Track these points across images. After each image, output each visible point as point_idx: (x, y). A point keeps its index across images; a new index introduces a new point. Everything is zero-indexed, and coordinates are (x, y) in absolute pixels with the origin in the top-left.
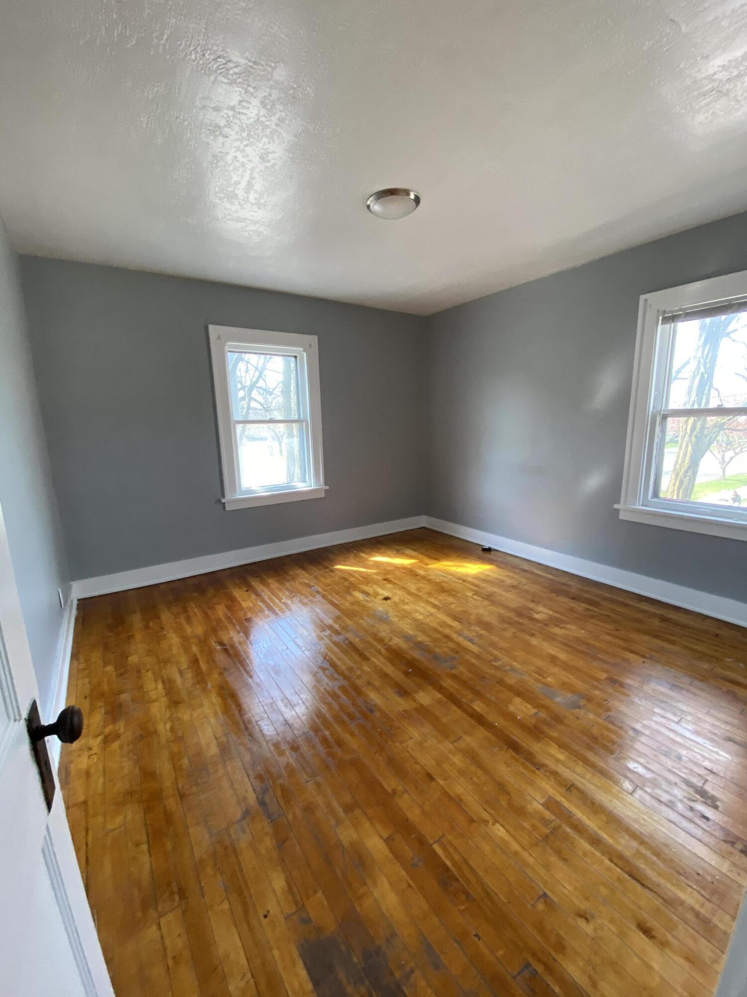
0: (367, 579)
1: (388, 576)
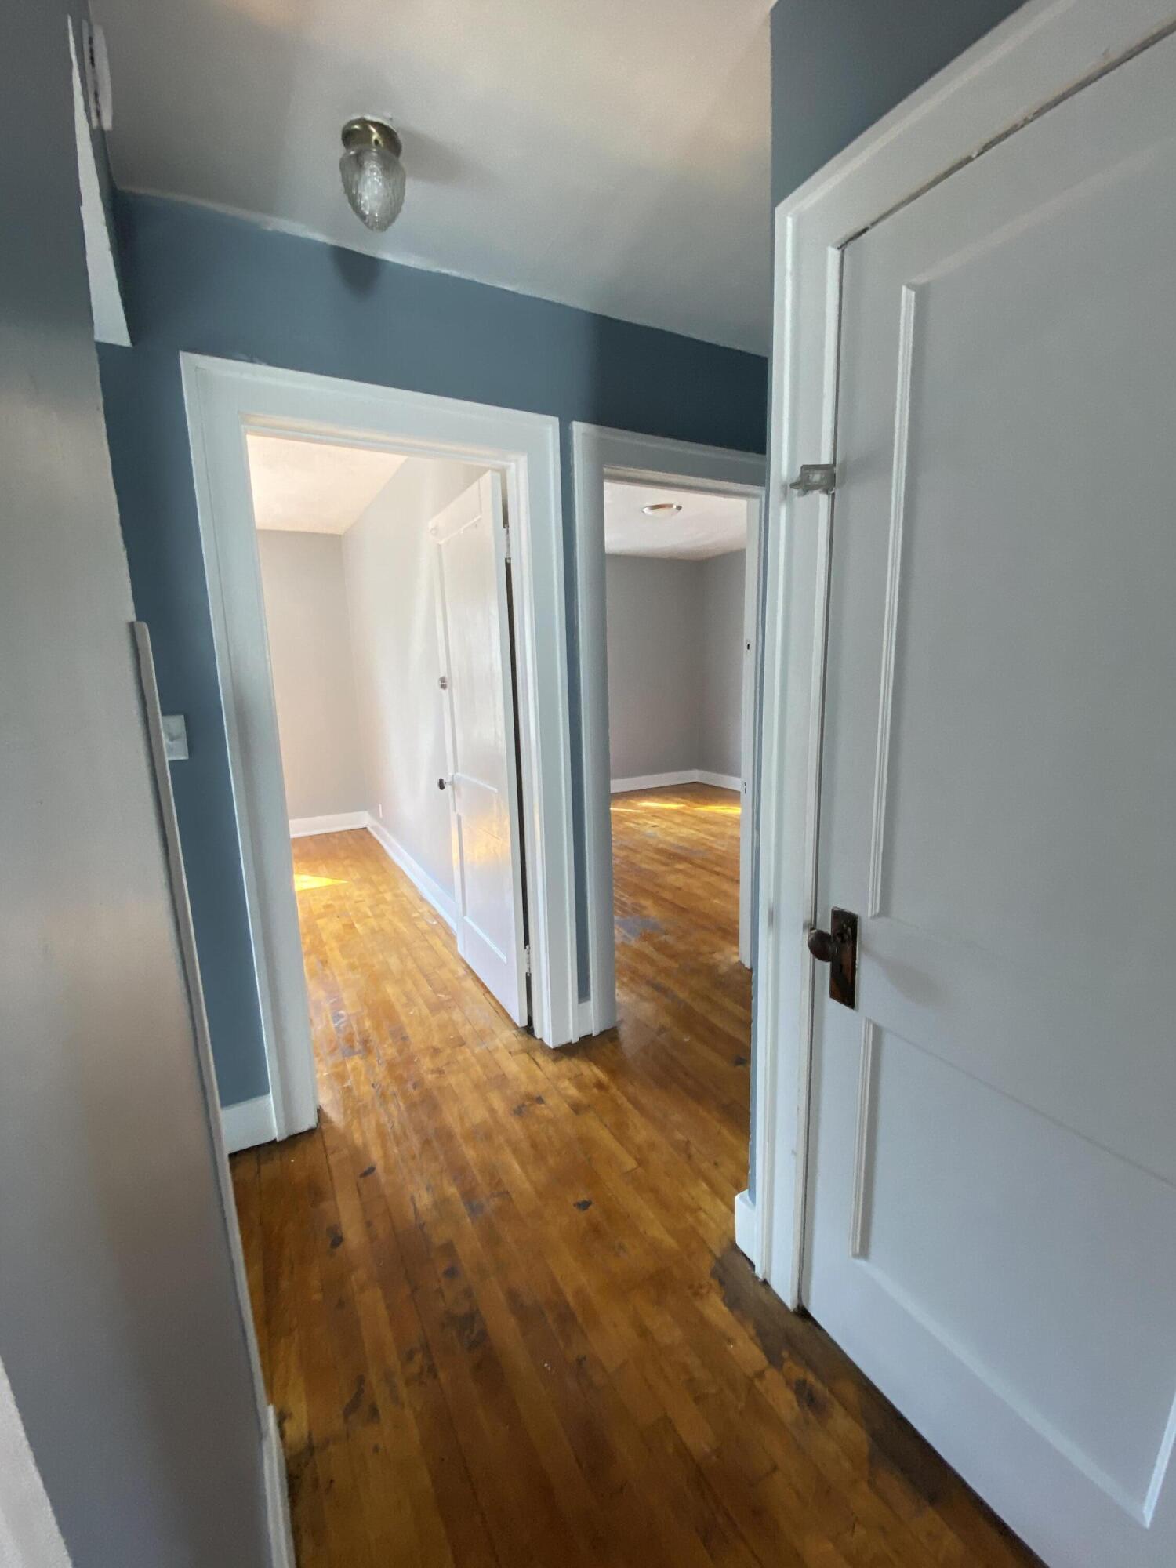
0: (636, 816)
1: (655, 814)
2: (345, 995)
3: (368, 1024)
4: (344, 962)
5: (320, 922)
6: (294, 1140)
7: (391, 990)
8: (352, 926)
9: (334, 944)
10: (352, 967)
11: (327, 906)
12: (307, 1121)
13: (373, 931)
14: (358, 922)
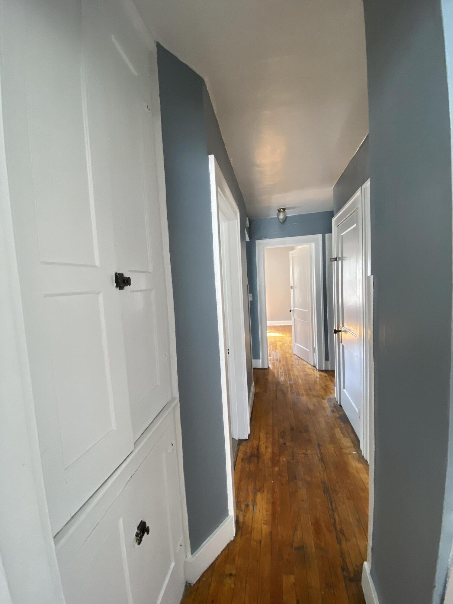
2: (278, 354)
3: (281, 359)
4: (280, 349)
5: (277, 342)
6: (264, 369)
7: (288, 355)
8: (284, 344)
9: (279, 346)
10: (281, 350)
11: (280, 340)
12: (266, 367)
13: (288, 345)
14: (286, 343)
